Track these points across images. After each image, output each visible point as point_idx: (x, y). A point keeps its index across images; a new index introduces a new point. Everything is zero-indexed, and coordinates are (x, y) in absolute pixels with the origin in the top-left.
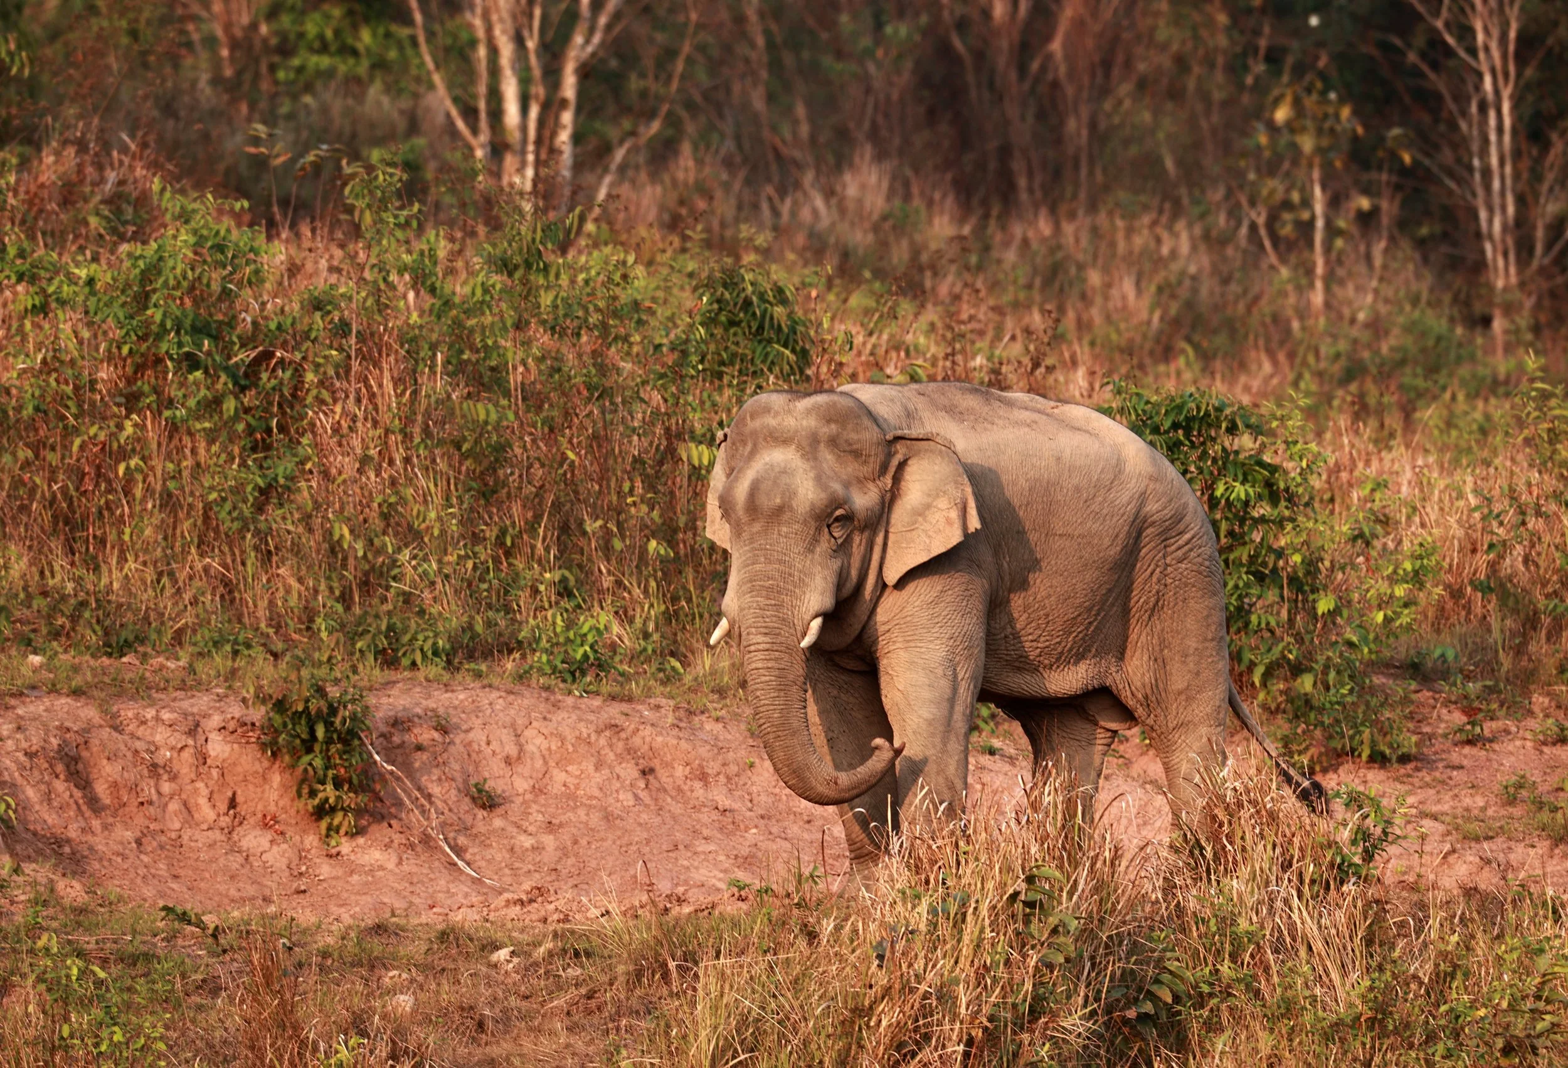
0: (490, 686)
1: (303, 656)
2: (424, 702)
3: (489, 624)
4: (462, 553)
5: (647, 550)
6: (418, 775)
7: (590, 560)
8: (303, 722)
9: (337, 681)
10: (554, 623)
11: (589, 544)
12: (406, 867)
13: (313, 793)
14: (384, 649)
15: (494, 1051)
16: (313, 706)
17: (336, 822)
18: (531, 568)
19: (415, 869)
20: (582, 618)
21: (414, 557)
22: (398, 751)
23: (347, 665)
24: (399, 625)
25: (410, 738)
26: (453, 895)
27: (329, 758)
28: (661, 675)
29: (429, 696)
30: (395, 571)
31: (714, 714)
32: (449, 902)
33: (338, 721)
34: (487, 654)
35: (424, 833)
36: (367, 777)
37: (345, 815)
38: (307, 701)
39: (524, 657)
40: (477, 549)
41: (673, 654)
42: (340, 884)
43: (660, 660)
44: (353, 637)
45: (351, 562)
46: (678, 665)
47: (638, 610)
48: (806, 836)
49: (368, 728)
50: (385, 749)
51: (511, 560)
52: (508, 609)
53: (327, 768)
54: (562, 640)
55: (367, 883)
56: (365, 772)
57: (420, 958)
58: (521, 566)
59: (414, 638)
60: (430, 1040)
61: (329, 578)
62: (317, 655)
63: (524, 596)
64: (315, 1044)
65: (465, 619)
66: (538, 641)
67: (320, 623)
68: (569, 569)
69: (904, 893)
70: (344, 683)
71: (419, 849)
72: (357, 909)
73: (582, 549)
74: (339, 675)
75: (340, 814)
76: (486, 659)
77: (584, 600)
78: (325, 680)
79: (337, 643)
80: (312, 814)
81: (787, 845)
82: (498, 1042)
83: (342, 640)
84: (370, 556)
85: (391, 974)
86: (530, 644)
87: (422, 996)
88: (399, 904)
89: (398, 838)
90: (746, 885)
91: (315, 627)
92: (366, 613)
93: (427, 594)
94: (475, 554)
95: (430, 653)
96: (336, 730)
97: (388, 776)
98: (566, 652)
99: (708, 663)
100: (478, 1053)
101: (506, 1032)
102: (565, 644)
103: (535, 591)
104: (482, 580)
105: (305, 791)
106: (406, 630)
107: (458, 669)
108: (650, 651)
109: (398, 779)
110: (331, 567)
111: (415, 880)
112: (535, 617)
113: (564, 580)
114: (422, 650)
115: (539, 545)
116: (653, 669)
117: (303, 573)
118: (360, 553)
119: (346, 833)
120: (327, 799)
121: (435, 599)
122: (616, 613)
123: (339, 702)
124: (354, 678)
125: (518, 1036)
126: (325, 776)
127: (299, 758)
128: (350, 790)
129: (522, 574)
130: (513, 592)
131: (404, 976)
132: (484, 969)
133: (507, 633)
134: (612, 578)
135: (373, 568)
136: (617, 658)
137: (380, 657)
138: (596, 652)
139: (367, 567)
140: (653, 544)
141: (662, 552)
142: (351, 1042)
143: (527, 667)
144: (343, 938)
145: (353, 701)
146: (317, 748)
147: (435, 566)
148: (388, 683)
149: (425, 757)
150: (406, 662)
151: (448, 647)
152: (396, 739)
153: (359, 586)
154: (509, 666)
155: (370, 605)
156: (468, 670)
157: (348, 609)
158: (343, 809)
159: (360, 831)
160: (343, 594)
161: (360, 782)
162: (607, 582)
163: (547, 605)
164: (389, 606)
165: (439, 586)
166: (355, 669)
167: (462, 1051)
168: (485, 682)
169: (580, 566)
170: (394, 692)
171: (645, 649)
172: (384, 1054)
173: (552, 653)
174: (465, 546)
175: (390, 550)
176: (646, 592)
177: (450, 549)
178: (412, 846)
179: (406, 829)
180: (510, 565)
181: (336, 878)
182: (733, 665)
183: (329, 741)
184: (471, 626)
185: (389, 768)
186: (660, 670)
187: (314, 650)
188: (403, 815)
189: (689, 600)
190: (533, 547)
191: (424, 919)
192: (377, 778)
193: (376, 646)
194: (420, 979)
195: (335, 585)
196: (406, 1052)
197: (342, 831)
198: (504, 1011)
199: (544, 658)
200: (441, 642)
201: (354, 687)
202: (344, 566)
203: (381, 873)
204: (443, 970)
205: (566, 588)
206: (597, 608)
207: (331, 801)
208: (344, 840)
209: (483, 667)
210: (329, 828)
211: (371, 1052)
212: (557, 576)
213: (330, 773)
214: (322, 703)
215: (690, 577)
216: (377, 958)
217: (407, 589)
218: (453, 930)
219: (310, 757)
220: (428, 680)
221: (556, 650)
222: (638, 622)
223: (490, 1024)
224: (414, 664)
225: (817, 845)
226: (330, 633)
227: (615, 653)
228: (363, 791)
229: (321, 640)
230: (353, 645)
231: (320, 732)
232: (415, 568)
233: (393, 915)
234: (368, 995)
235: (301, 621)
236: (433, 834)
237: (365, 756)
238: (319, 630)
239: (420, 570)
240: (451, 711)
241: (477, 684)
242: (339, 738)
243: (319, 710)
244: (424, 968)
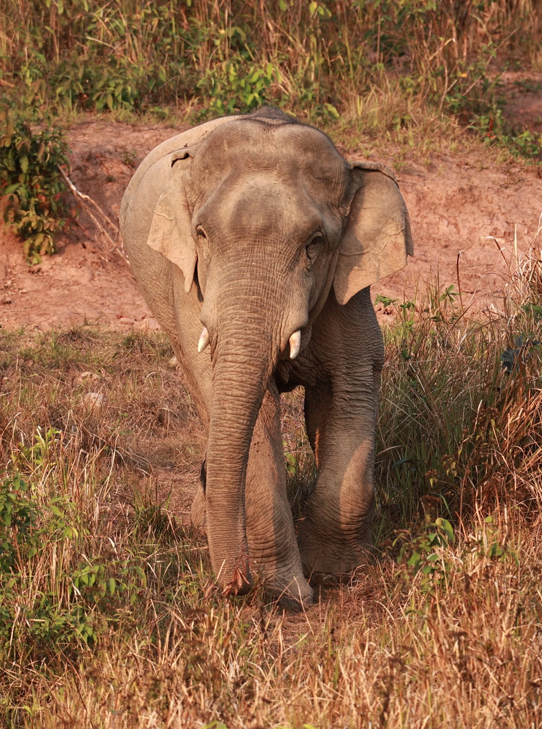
0: (172, 127)
1: (10, 100)
2: (115, 140)
3: (171, 73)
4: (149, 11)
5: (308, 11)
6: (109, 203)
7: (259, 18)
8: (10, 156)
9: (39, 121)
10: (228, 73)
11: (259, 5)
12: (97, 283)
13: (18, 218)
14: (81, 94)
15: (172, 442)
16: (18, 143)
17: (37, 243)
18: (208, 25)
19: (105, 284)
20: (252, 69)
21: (108, 16)
22: (92, 182)
23: (48, 108)
24: (94, 73)
25: (102, 171)
26: (139, 306)
27: (32, 188)
28: (320, 119)
29: (119, 135)
30: (91, 27)
31: (365, 153)
32: (134, 313)
33: (40, 156)
34: (169, 99)
35: (114, 254)
36: (64, 205)
37: (45, 237)
38: (13, 138)
39: (201, 102)
40: (161, 8)
41: (330, 101)
42: (40, 296)
43: (319, 106)
44: (54, 84)
45: (53, 18)
46: (334, 110)
47: (300, 62)
48: (443, 258)
49: (66, 162)
50: (81, 180)
51: (191, 18)
52: (187, 61)
53: (30, 196)
54: (234, 87)
55: (63, 296)
56: (63, 200)
57: (109, 361)
58: (200, 23)
59: (106, 85)
60: (116, 431)
61: (33, 32)
62: (22, 99)
63: (202, 49)
64: (17, 434)
65: (151, 68)
66: (213, 88)
67: (26, 71)
68: (241, 26)
69: (528, 310)
70: (46, 123)
71: (109, 267)
72: (55, 318)
73: (252, 9)
74: (41, 116)
75: (41, 237)
76: (168, 103)
77: (254, 54)
78: (29, 121)
79: (40, 88)
80: (17, 236)
81: (427, 266)
82: (175, 435)
83: (44, 86)
84: (69, 13)
85: (84, 374)
86: (207, 91)
87: (111, 394)
88: (91, 315)
89: (91, 258)
90: (391, 301)
91: (21, 74)
92: (65, 62)
93: (118, 47)
94: (160, 13)
95: (120, 98)
96: (38, 163)
97: (83, 204)
98: (238, 98)
99: (360, 108)
100: (159, 443)
101: (182, 426)
102: (237, 91)
103: (212, 45)
104: (166, 35)
105: (11, 216)
106: (99, 78)
107: (144, 112)
108: (310, 98)
109: (92, 206)
110: (35, 23)
111: (105, 294)
112: (211, 68)
113: (236, 36)
114: (113, 95)
115: (216, 5)
116: (313, 113)
117: (11, 28)
118: (61, 11)
119: (46, 253)
120: (30, 223)
121: (125, 51)
122: (281, 65)
123: (41, 140)
124: (54, 119)
125: (193, 429)
126: (29, 203)
127: (6, 187)
128: (50, 215)
129: (201, 30)
130: (193, 46)
131: (95, 376)
132: (164, 371)
133: (187, 81)
134: (278, 35)
135: (71, 24)
136: (282, 104)
137: (77, 101)
138: (263, 98)
139: (66, 23)
140: (314, 6)
141: (322, 12)
142: (49, 434)
143: (203, 111)
144: (43, 344)
145: (53, 138)
146: (22, 178)
147: (125, 23)
148: (84, 123)
149: (115, 188)
150: (99, 105)
151: (135, 92)
152: (90, 172)
153: (60, 40)
154: (189, 109)
155: (69, 55)
156: (153, 113)
157: (49, 59)
158: (43, 231)
159: (57, 251)
160: (45, 46)
161: (59, 208)
162: (274, 37)
163: (221, 57)
164: (84, 57)
165: (129, 40)
166: (55, 111)
167: (144, 441)
168: (168, 123)
169: (251, 24)
170: (89, 131)
171: (306, 96)
172: (76, 444)
173: (225, 99)
174: (151, 5)
175: (87, 9)
176: (307, 47)
177: (138, 8)
178: (103, 264)
179: (98, 249)
180: (190, 22)
181: (36, 291)
182: (382, 110)
183: (32, 173)
184: (155, 75)
185: (84, 196)
186: (319, 114)
187: (20, 94)
188: (96, 238)
189: (345, 54)
190: (210, 7)
191: (112, 328)
192: (73, 205)
193: (74, 91)
194: (109, 379)
195: (39, 38)
196: (96, 442)
197: (43, 251)
198: (182, 407)
199: (219, 103)
200: (129, 89)
201: (54, 126)
202: (47, 21)
203: (75, 288)
204: (129, 371)
205: (238, 43)
206: (265, 60)
207: (33, 224)
208: (44, 258)
209: (166, 110)
210: (31, 248)
211: (65, 441)
212: (230, 31)
213: (33, 200)
214: (27, 140)
215: (346, 34)
216: (72, 361)
217: (101, 42)
218: (137, 336)
219: (16, 186)
220: (118, 121)
221: (229, 96)
222: (300, 72)
223: (169, 419)
224: (106, 107)
225: (453, 266)
226: (34, 79)
227: (280, 99)
228: (61, 217)
229: (26, 85)
230: (54, 90)
231: (25, 165)
232: (107, 24)
233: (86, 324)
234: (64, 393)
235: (8, 69)
236: (122, 254)
237: (63, 186)
238: (24, 76)
239: (112, 26)
240: (137, 147)
241: (161, 125)
242: (41, 170)
243: (24, 146)
244: (112, 369)
